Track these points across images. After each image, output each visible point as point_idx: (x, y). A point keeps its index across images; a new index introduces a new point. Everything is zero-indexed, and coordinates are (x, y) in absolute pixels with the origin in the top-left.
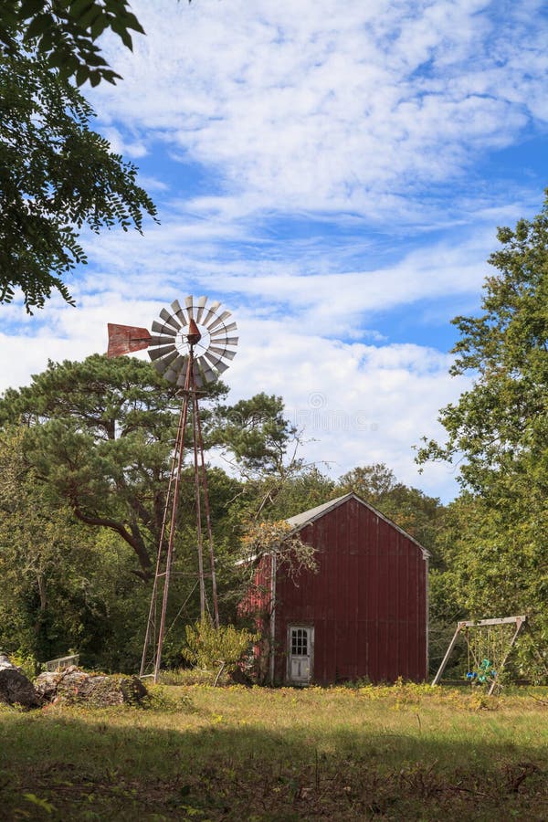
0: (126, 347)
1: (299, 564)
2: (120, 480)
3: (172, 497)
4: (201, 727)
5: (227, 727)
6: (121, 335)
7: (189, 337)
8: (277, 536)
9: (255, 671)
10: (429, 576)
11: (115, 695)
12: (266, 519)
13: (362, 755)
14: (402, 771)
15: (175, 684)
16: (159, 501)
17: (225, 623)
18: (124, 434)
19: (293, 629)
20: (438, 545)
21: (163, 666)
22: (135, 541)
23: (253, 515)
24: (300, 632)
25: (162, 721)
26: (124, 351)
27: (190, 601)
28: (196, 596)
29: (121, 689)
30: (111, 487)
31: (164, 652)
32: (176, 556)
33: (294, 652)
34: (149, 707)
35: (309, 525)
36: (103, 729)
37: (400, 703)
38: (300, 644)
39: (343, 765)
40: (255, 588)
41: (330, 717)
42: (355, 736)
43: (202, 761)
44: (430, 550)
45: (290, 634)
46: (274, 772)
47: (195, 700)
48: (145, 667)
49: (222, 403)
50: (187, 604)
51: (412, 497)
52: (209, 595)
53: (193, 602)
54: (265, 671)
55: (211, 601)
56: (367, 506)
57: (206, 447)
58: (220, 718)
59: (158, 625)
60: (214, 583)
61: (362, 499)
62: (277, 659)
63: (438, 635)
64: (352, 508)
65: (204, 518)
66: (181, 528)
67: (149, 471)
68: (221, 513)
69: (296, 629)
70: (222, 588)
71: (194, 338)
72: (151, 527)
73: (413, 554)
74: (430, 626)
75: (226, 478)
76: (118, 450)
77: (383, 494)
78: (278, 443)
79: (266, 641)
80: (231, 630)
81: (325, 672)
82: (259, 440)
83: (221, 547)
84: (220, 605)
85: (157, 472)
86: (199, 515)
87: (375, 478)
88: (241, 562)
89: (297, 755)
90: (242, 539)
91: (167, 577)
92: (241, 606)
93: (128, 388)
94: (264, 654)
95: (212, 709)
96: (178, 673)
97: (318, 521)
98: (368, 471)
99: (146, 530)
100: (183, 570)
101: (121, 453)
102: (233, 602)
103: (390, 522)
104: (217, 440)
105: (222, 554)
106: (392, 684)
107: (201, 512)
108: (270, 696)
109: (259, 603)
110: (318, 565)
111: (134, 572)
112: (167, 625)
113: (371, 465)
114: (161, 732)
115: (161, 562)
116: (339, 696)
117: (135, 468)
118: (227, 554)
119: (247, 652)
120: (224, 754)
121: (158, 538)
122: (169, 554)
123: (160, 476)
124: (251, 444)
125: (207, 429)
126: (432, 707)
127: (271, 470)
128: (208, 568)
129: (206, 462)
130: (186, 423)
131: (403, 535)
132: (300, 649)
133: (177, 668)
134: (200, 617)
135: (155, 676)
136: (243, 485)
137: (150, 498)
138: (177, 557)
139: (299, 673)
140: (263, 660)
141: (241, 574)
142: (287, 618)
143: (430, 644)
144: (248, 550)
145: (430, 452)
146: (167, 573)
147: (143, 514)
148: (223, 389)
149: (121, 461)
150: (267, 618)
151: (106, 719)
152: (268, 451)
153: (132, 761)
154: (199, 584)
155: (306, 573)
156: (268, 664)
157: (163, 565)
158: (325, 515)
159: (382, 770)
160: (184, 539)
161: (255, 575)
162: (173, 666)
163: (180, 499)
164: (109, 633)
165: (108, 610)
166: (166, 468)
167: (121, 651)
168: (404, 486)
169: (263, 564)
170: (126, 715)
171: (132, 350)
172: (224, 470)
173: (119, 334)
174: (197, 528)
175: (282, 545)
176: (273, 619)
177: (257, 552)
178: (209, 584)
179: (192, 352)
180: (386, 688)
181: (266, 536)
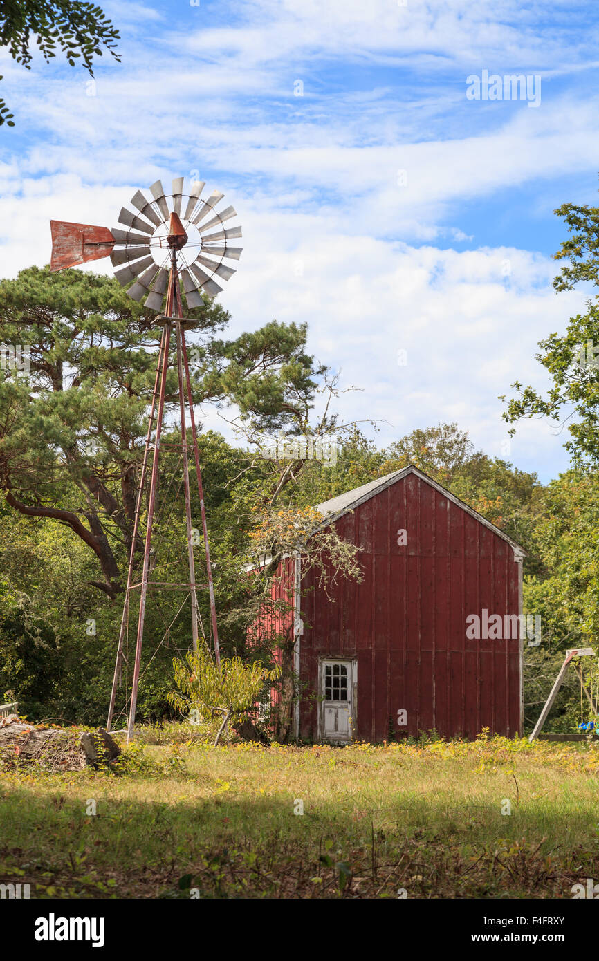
0: (77, 255)
1: (334, 569)
2: (71, 449)
3: (147, 474)
4: (200, 798)
5: (238, 798)
6: (70, 237)
7: (170, 239)
8: (303, 528)
9: (273, 724)
10: (523, 586)
11: (74, 756)
12: (286, 503)
13: (436, 832)
14: (496, 852)
15: (157, 743)
16: (129, 481)
17: (228, 653)
18: (76, 383)
19: (326, 664)
20: (535, 541)
21: (139, 718)
22: (95, 540)
23: (266, 500)
24: (336, 668)
25: (144, 791)
26: (72, 261)
27: (176, 625)
28: (186, 618)
29: (82, 747)
30: (59, 461)
31: (141, 699)
32: (154, 560)
33: (328, 697)
34: (123, 773)
35: (349, 513)
36: (59, 802)
37: (486, 764)
38: (336, 685)
39: (409, 846)
40: (271, 604)
41: (386, 782)
42: (423, 807)
43: (206, 842)
44: (526, 549)
45: (322, 671)
46: (310, 856)
47: (188, 762)
48: (114, 719)
49: (219, 336)
50: (171, 629)
51: (497, 473)
52: (205, 615)
53: (181, 626)
54: (287, 724)
55: (207, 624)
56: (433, 484)
57: (198, 400)
58: (227, 786)
59: (132, 659)
60: (212, 597)
61: (426, 475)
62: (303, 706)
63: (537, 671)
64: (411, 488)
65: (195, 505)
66: (162, 519)
67: (115, 437)
68: (221, 497)
69: (331, 664)
70: (224, 606)
71: (177, 241)
72: (119, 519)
73: (499, 553)
74: (525, 658)
75: (227, 448)
76: (66, 406)
77: (454, 468)
78: (302, 393)
79: (287, 681)
80: (237, 665)
81: (373, 726)
82: (275, 389)
83: (221, 546)
84: (221, 630)
85: (125, 438)
86: (188, 500)
87: (442, 447)
88: (250, 568)
89: (342, 832)
90: (251, 534)
91: (144, 590)
92: (250, 631)
93: (83, 317)
94: (286, 699)
95: (214, 774)
96: (162, 728)
97: (361, 507)
98: (433, 434)
99: (111, 522)
100: (165, 580)
101: (71, 410)
102: (239, 625)
103: (466, 508)
104: (214, 391)
105: (223, 556)
106: (473, 739)
107: (192, 496)
108: (296, 756)
109: (278, 626)
110: (361, 568)
111: (94, 584)
112: (145, 659)
113: (437, 427)
114: (143, 806)
115: (134, 568)
116: (397, 756)
117: (93, 432)
118: (229, 556)
119: (262, 697)
120: (237, 833)
121: (128, 534)
122: (146, 557)
123: (130, 444)
124: (264, 394)
125: (197, 375)
126: (532, 769)
127: (291, 432)
128: (203, 575)
129: (197, 423)
130: (167, 366)
131: (485, 527)
132: (336, 693)
133: (161, 720)
134: (192, 648)
135: (127, 732)
136: (251, 456)
137: (114, 477)
138: (157, 562)
139: (336, 728)
140: (283, 708)
141: (249, 583)
142: (317, 648)
143: (526, 683)
144: (259, 550)
145: (526, 404)
146: (143, 583)
147: (107, 500)
148: (219, 317)
149: (71, 422)
150: (288, 648)
151: (63, 789)
152: (287, 405)
153: (106, 844)
154: (189, 601)
155: (345, 582)
156: (291, 714)
157: (137, 573)
158: (371, 499)
159: (466, 852)
160: (167, 535)
161: (271, 587)
162: (154, 718)
163: (161, 477)
164: (58, 673)
165: (57, 639)
166: (139, 432)
167: (78, 698)
168: (485, 457)
169: (282, 568)
170: (90, 783)
171: (86, 258)
172: (223, 435)
173: (66, 235)
174: (185, 519)
175: (309, 541)
176: (297, 649)
177: (273, 553)
178: (204, 599)
179: (174, 261)
180: (463, 745)
181: (286, 529)
